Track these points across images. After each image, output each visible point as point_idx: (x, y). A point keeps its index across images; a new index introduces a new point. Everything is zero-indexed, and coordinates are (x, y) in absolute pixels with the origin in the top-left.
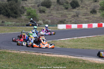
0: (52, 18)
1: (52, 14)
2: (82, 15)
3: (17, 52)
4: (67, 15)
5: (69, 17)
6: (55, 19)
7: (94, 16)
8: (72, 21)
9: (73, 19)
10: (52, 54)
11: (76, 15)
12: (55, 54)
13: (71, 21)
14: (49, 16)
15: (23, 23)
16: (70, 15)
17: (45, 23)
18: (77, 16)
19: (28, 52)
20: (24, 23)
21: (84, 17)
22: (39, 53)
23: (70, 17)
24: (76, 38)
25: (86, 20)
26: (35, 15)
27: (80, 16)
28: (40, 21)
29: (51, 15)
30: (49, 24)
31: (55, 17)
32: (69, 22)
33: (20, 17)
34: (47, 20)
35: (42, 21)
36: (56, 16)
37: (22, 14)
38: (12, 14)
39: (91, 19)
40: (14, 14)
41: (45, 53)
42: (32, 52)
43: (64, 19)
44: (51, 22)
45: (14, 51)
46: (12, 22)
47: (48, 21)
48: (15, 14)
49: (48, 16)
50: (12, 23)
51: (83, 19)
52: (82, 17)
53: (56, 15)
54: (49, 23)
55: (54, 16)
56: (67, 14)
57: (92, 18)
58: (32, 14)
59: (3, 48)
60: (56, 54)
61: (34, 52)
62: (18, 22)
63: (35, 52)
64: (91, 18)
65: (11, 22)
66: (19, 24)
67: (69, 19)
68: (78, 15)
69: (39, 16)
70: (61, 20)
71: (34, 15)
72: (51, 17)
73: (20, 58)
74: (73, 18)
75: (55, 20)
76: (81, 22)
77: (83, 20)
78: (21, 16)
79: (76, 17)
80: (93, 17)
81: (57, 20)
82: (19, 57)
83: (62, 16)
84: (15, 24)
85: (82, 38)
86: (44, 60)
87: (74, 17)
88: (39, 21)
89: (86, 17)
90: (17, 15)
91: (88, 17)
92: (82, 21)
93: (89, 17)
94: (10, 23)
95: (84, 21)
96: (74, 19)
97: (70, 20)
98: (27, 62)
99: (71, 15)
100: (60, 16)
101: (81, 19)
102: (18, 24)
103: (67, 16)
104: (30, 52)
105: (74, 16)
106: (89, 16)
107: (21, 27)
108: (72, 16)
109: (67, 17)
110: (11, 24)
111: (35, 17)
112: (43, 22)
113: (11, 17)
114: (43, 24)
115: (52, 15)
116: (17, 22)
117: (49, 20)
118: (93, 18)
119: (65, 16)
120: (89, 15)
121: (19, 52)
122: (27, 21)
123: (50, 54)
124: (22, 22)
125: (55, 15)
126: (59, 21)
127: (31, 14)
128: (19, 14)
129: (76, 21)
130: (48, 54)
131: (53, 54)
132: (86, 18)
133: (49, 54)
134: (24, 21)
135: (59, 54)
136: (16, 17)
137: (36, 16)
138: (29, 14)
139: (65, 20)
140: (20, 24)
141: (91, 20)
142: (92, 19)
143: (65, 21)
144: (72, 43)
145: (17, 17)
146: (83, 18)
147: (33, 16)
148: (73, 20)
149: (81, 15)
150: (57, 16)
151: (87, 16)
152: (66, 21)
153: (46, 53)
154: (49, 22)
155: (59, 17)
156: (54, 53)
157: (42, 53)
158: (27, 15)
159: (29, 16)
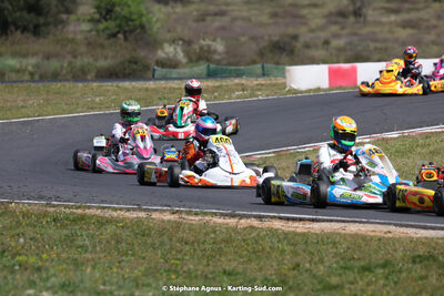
0: (223, 28)
1: (223, 8)
2: (383, 8)
3: (135, 215)
4: (305, 12)
5: (316, 18)
6: (243, 35)
8: (335, 43)
9: (334, 28)
10: (310, 221)
11: (351, 8)
12: (324, 221)
13: (326, 43)
14: (209, 18)
15: (78, 62)
16: (316, 11)
17: (194, 58)
18: (357, 13)
19: (189, 213)
20: (86, 60)
21: (393, 18)
23: (320, 21)
24: (395, 135)
25: (403, 33)
26: (141, 15)
27: (371, 14)
28: (171, 49)
29: (216, 14)
30: (218, 62)
31: (239, 23)
32: (316, 47)
33: (60, 27)
35: (179, 50)
36: (243, 19)
37: (68, 12)
38: (18, 14)
39: (429, 29)
40: (29, 12)
41: (274, 217)
43: (291, 30)
44: (227, 53)
46: (25, 56)
47: (209, 46)
48: (33, 15)
49: (203, 20)
50: (24, 61)
51: (386, 28)
52: (384, 19)
53: (245, 14)
54: (217, 57)
55: (234, 19)
56: (304, 7)
57: (434, 22)
58: (125, 12)
60: (331, 221)
61: (215, 214)
62: (57, 56)
64: (427, 20)
65: (14, 55)
66: (62, 67)
67: (312, 31)
68: (360, 9)
69: (158, 20)
70: (275, 39)
71: (134, 17)
72: (217, 22)
74: (335, 23)
75: (243, 39)
76: (378, 45)
77: (391, 32)
78: (62, 22)
79: (352, 19)
80: (439, 17)
81: (254, 38)
83: (274, 15)
84: (37, 66)
87: (340, 19)
88: (166, 46)
89: (404, 16)
90: (42, 20)
91: (413, 16)
92: (385, 40)
93: (421, 19)
94: (12, 62)
95: (396, 40)
97: (323, 35)
99: (325, 11)
100: (265, 19)
101: (377, 29)
102: (54, 64)
103: (302, 17)
104: (197, 215)
105: (342, 14)
106: (418, 10)
108: (331, 14)
109: (302, 20)
110: (18, 66)
111: (142, 27)
112: (187, 54)
113: (19, 32)
114: (184, 60)
115: (222, 14)
116: (48, 57)
117: (214, 40)
118: (441, 23)
119: (296, 16)
120: (421, 6)
122: (102, 46)
123: (301, 219)
124: (75, 57)
125: (235, 14)
126: (265, 43)
127: (118, 9)
128: (54, 10)
129: (355, 39)
130: (288, 219)
131: (313, 221)
132: (405, 25)
134: (83, 49)
135: (343, 222)
136: (36, 31)
137: (144, 19)
138: (109, 11)
139: (295, 37)
140: (65, 65)
141: (433, 32)
142: (435, 27)
143: (299, 45)
145: (43, 28)
146: (391, 23)
147: (128, 19)
148: (336, 36)
149: (375, 9)
150: (249, 20)
151: (409, 10)
152: (302, 40)
153: (280, 218)
154: (215, 51)
155: (261, 25)
157: (260, 218)
158: (97, 16)
159: (106, 20)
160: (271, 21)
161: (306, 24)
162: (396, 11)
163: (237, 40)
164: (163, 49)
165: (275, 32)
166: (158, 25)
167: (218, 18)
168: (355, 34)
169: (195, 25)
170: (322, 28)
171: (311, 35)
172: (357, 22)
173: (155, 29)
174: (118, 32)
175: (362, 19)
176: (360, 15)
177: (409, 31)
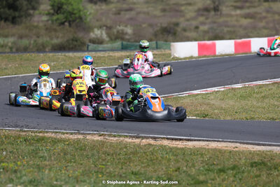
0: (131, 19)
1: (132, 6)
2: (232, 6)
3: (76, 137)
5: (190, 12)
6: (144, 23)
7: (271, 8)
9: (202, 19)
10: (186, 140)
11: (212, 6)
12: (195, 140)
13: (197, 28)
14: (122, 13)
16: (190, 8)
17: (113, 38)
18: (216, 9)
19: (110, 136)
20: (45, 39)
21: (238, 12)
22: (143, 138)
24: (239, 86)
25: (245, 22)
27: (225, 10)
28: (99, 32)
29: (127, 10)
30: (128, 40)
31: (142, 16)
34: (121, 28)
35: (104, 32)
36: (144, 13)
39: (261, 19)
40: (9, 9)
41: (164, 138)
42: (120, 136)
43: (174, 20)
44: (134, 34)
45: (64, 134)
46: (6, 36)
47: (122, 30)
49: (119, 14)
51: (235, 18)
52: (233, 13)
53: (146, 10)
54: (127, 37)
55: (139, 13)
57: (264, 14)
59: (27, 126)
60: (200, 140)
61: (127, 136)
63: (131, 137)
64: (261, 13)
66: (30, 43)
67: (188, 20)
68: (218, 6)
69: (90, 14)
70: (164, 25)
72: (128, 15)
73: (93, 155)
74: (202, 15)
75: (144, 26)
77: (237, 21)
78: (30, 15)
79: (212, 13)
80: (268, 11)
81: (151, 25)
82: (90, 154)
83: (164, 10)
84: (14, 43)
85: (261, 86)
86: (169, 160)
87: (206, 13)
88: (96, 30)
89: (246, 11)
90: (17, 14)
91: (252, 10)
92: (234, 26)
93: (256, 13)
95: (241, 26)
96: (207, 19)
97: (194, 23)
98: (120, 167)
99: (196, 7)
100: (158, 13)
101: (229, 19)
103: (181, 11)
104: (115, 136)
105: (207, 10)
106: (254, 7)
107: (51, 54)
108: (199, 10)
110: (2, 43)
111: (80, 18)
112: (109, 35)
114: (107, 39)
115: (131, 10)
116: (22, 37)
117: (126, 26)
118: (269, 15)
119: (177, 11)
120: (256, 4)
121: (81, 137)
123: (180, 140)
124: (38, 37)
125: (140, 9)
126: (158, 28)
127: (65, 7)
129: (215, 26)
130: (173, 139)
131: (188, 140)
132: (246, 16)
133: (176, 139)
135: (207, 141)
136: (13, 21)
137: (82, 13)
138: (60, 8)
139: (177, 24)
140: (32, 42)
141: (264, 21)
142: (265, 18)
143: (179, 29)
144: (231, 102)
145: (18, 19)
146: (237, 15)
147: (71, 13)
148: (203, 23)
149: (227, 6)
150: (148, 13)
151: (249, 7)
152: (182, 26)
153: (168, 139)
154: (126, 34)
155: (155, 16)
156: (190, 135)
157: (155, 138)
158: (52, 11)
159: (58, 14)
160: (162, 14)
161: (183, 16)
162: (241, 8)
163: (141, 26)
164: (93, 32)
165: (165, 21)
166: (91, 17)
167: (128, 12)
168: (215, 22)
169: (113, 17)
170: (194, 18)
171: (187, 23)
172: (215, 15)
173: (88, 20)
174: (65, 22)
175: (219, 13)
176: (218, 10)
177: (249, 21)
